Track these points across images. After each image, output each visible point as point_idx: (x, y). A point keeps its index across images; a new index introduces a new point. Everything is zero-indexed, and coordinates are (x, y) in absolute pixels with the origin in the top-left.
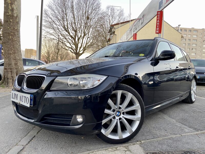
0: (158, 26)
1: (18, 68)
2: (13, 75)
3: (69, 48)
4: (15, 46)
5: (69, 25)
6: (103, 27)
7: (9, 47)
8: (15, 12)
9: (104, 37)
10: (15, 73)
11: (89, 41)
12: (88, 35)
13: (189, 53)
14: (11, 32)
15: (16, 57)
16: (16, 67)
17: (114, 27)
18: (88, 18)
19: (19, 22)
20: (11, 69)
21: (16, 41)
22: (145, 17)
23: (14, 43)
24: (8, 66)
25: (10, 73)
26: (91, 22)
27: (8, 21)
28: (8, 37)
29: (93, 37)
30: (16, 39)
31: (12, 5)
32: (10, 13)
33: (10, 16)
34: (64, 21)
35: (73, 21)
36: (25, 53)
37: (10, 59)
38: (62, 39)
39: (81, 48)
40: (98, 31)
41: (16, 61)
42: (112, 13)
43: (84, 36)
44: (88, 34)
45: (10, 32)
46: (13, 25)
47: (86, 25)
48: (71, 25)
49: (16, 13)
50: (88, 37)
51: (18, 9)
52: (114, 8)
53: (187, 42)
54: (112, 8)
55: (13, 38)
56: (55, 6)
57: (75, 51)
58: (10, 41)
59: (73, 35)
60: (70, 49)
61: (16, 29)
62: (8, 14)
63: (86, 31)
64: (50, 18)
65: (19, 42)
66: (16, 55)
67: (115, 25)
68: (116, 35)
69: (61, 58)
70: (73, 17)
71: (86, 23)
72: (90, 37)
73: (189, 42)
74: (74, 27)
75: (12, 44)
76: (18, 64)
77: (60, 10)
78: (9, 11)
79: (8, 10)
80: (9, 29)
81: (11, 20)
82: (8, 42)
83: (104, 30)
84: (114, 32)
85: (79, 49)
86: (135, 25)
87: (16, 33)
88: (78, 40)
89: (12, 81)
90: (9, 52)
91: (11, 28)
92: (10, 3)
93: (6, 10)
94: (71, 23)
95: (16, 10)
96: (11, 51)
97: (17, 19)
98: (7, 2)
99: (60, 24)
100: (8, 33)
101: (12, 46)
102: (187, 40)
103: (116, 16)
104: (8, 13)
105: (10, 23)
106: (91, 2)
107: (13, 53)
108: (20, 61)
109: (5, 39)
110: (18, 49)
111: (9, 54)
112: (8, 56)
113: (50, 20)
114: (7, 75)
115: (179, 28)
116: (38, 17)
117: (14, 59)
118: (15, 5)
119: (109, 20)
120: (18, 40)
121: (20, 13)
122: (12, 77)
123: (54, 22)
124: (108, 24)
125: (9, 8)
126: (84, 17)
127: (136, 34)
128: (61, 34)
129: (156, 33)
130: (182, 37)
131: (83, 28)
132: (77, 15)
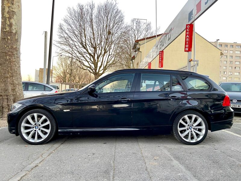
0: (187, 42)
1: (16, 94)
2: (9, 103)
3: (87, 67)
4: (13, 68)
5: (87, 42)
6: (128, 43)
7: (6, 69)
8: (13, 27)
9: (128, 54)
10: (12, 100)
11: (111, 60)
12: (110, 53)
13: (231, 73)
14: (9, 51)
15: (14, 81)
16: (14, 93)
17: (139, 43)
18: (109, 33)
19: (19, 40)
20: (7, 96)
21: (14, 62)
22: (172, 31)
23: (12, 64)
24: (3, 92)
25: (6, 100)
26: (113, 37)
27: (5, 39)
28: (5, 57)
29: (115, 54)
30: (14, 60)
31: (11, 20)
32: (8, 29)
33: (8, 32)
34: (81, 36)
35: (92, 37)
36: (39, 73)
37: (7, 83)
38: (79, 57)
39: (100, 67)
40: (121, 47)
41: (14, 86)
42: (138, 27)
43: (105, 53)
44: (109, 51)
45: (7, 51)
46: (11, 43)
47: (107, 41)
48: (89, 41)
49: (15, 29)
50: (109, 55)
51: (18, 24)
52: (140, 21)
53: (229, 59)
54: (137, 22)
55: (10, 58)
56: (71, 20)
57: (94, 71)
58: (7, 62)
59: (92, 52)
60: (88, 69)
61: (15, 48)
62: (6, 31)
63: (106, 47)
64: (66, 33)
65: (19, 63)
66: (14, 78)
67: (140, 40)
68: (141, 52)
69: (79, 78)
70: (92, 32)
71: (107, 38)
72: (111, 55)
73: (231, 60)
74: (93, 43)
75: (9, 65)
76: (16, 90)
77: (78, 25)
78: (7, 26)
79: (5, 25)
80: (6, 47)
81: (9, 37)
82: (5, 64)
83: (128, 46)
84: (139, 49)
85: (98, 68)
86: (162, 40)
87: (15, 53)
88: (98, 58)
89: (7, 110)
90: (6, 75)
91: (8, 46)
92: (8, 18)
93: (3, 26)
94: (90, 38)
95: (15, 26)
96: (8, 73)
97: (17, 36)
98: (5, 16)
99: (77, 40)
100: (5, 53)
101: (9, 69)
102: (229, 57)
103: (142, 30)
104: (6, 29)
105: (8, 41)
106: (113, 15)
107: (10, 76)
108: (19, 86)
109: (2, 60)
110: (16, 72)
111: (5, 77)
112: (4, 80)
113: (66, 36)
114: (3, 103)
115: (217, 43)
116: (46, 32)
117: (11, 84)
118: (14, 20)
119: (135, 35)
120: (17, 61)
121: (20, 28)
122: (8, 105)
123: (70, 38)
124: (133, 40)
125: (7, 23)
126: (105, 32)
127: (162, 51)
128: (79, 51)
129: (185, 51)
130: (222, 54)
131: (104, 44)
132: (97, 29)
